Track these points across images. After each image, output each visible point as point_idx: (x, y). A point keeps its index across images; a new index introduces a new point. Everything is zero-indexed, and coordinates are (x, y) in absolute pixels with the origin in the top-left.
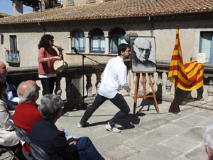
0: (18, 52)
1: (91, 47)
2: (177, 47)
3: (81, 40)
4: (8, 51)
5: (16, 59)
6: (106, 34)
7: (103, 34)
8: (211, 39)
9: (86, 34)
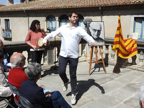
0: (11, 31)
2: (119, 28)
3: (54, 22)
4: (3, 30)
5: (9, 35)
8: (141, 23)
9: (57, 18)
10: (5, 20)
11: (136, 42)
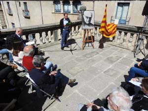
0: (28, 11)
1: (64, 10)
2: (105, 16)
3: (59, 5)
4: (23, 11)
5: (28, 15)
6: (71, 2)
7: (70, 3)
8: (122, 7)
9: (61, 2)
10: (24, 3)
11: (117, 26)
